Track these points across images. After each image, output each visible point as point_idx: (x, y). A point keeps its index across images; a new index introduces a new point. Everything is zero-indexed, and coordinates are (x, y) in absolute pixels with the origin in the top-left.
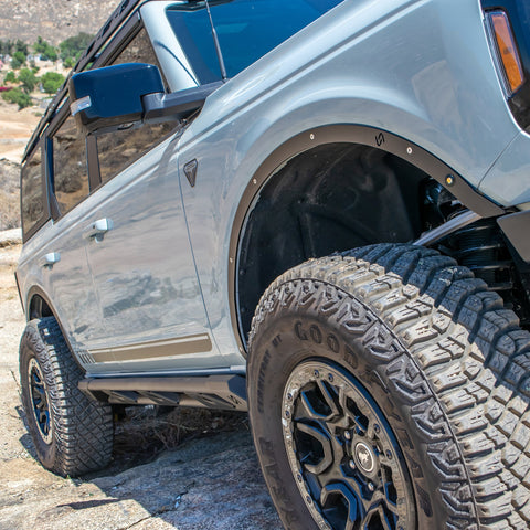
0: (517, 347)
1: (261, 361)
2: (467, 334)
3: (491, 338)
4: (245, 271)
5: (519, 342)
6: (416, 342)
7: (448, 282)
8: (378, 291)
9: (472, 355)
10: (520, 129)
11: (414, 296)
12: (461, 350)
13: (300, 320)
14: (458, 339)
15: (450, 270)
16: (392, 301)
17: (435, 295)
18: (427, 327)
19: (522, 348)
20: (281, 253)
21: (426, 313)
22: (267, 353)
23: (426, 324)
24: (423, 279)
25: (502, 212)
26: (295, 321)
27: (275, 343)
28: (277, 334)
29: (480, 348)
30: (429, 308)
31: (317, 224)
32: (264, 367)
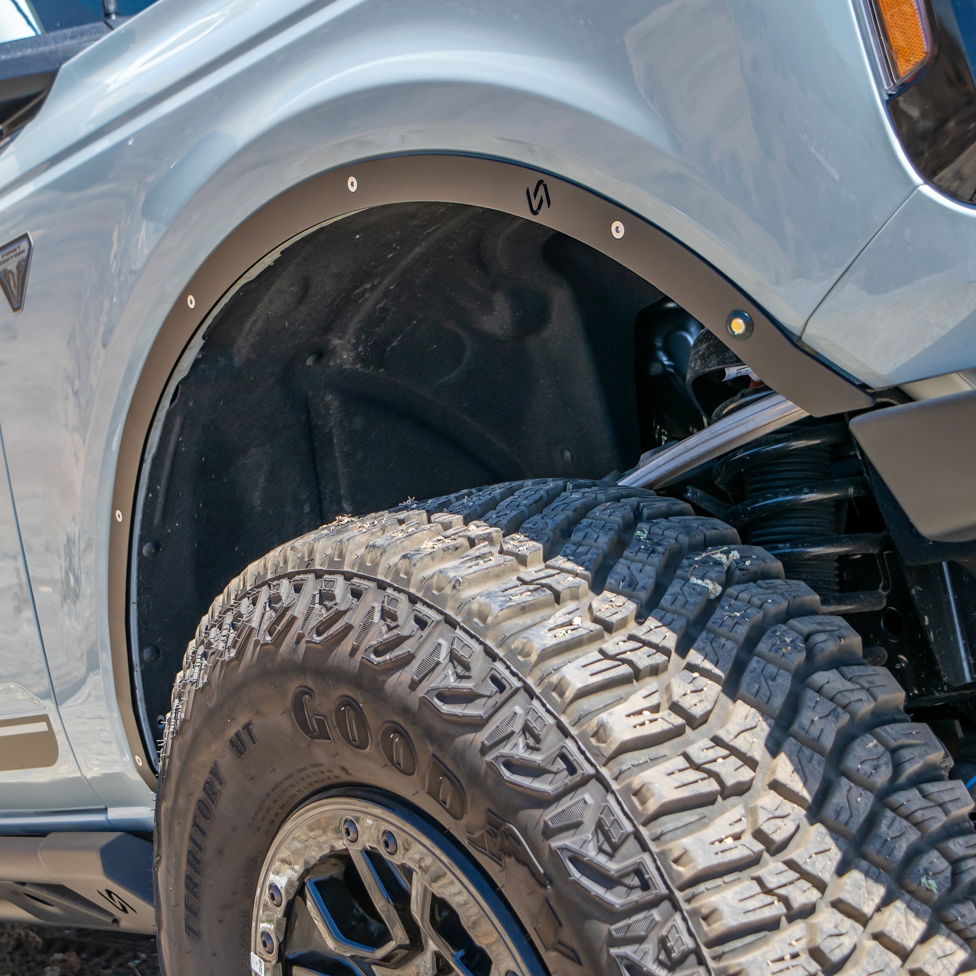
0: (897, 768)
1: (199, 794)
2: (764, 728)
3: (828, 742)
4: (157, 546)
5: (905, 754)
6: (626, 748)
7: (714, 588)
8: (524, 609)
9: (776, 786)
10: (917, 179)
11: (623, 623)
12: (746, 774)
13: (310, 683)
14: (740, 743)
15: (719, 556)
16: (563, 635)
17: (681, 623)
18: (655, 709)
19: (911, 769)
20: (257, 498)
21: (655, 671)
22: (214, 772)
23: (654, 700)
24: (647, 577)
25: (864, 402)
26: (294, 686)
27: (238, 745)
28: (243, 720)
29: (800, 769)
30: (660, 658)
31: (358, 423)
32: (204, 810)
